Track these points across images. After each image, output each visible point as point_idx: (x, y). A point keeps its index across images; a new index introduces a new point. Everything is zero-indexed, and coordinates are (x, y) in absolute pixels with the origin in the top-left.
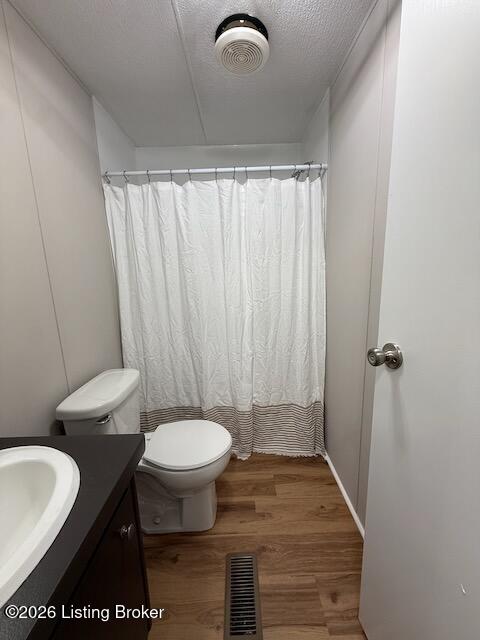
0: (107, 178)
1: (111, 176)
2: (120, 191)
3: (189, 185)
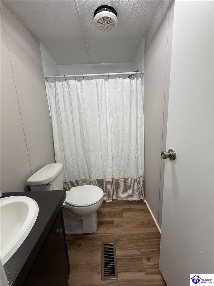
1: (48, 78)
3: (83, 82)
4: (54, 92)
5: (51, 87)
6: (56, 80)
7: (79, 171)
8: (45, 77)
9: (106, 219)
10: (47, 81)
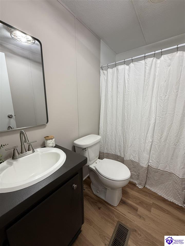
0: (102, 68)
1: (103, 67)
2: (105, 72)
3: (132, 65)
4: (106, 78)
5: (104, 74)
6: (108, 68)
7: (116, 147)
8: (101, 67)
9: (130, 202)
10: (102, 69)
